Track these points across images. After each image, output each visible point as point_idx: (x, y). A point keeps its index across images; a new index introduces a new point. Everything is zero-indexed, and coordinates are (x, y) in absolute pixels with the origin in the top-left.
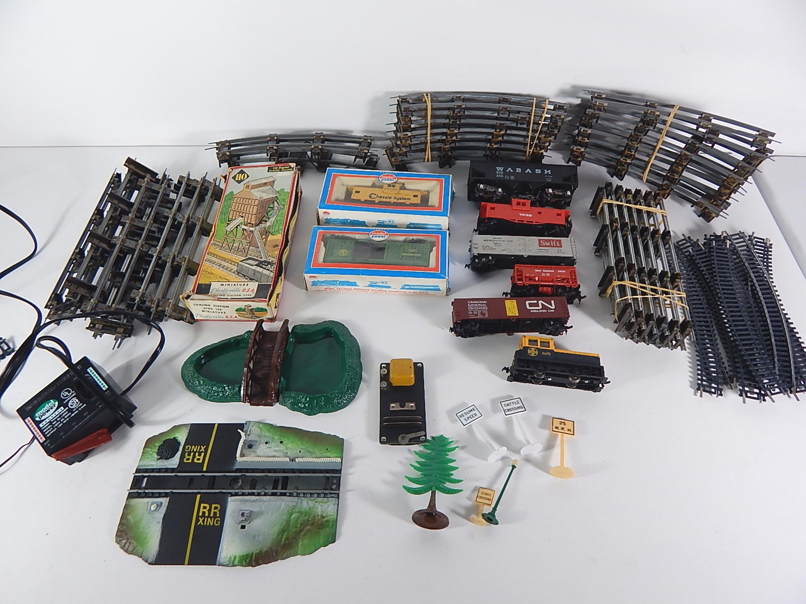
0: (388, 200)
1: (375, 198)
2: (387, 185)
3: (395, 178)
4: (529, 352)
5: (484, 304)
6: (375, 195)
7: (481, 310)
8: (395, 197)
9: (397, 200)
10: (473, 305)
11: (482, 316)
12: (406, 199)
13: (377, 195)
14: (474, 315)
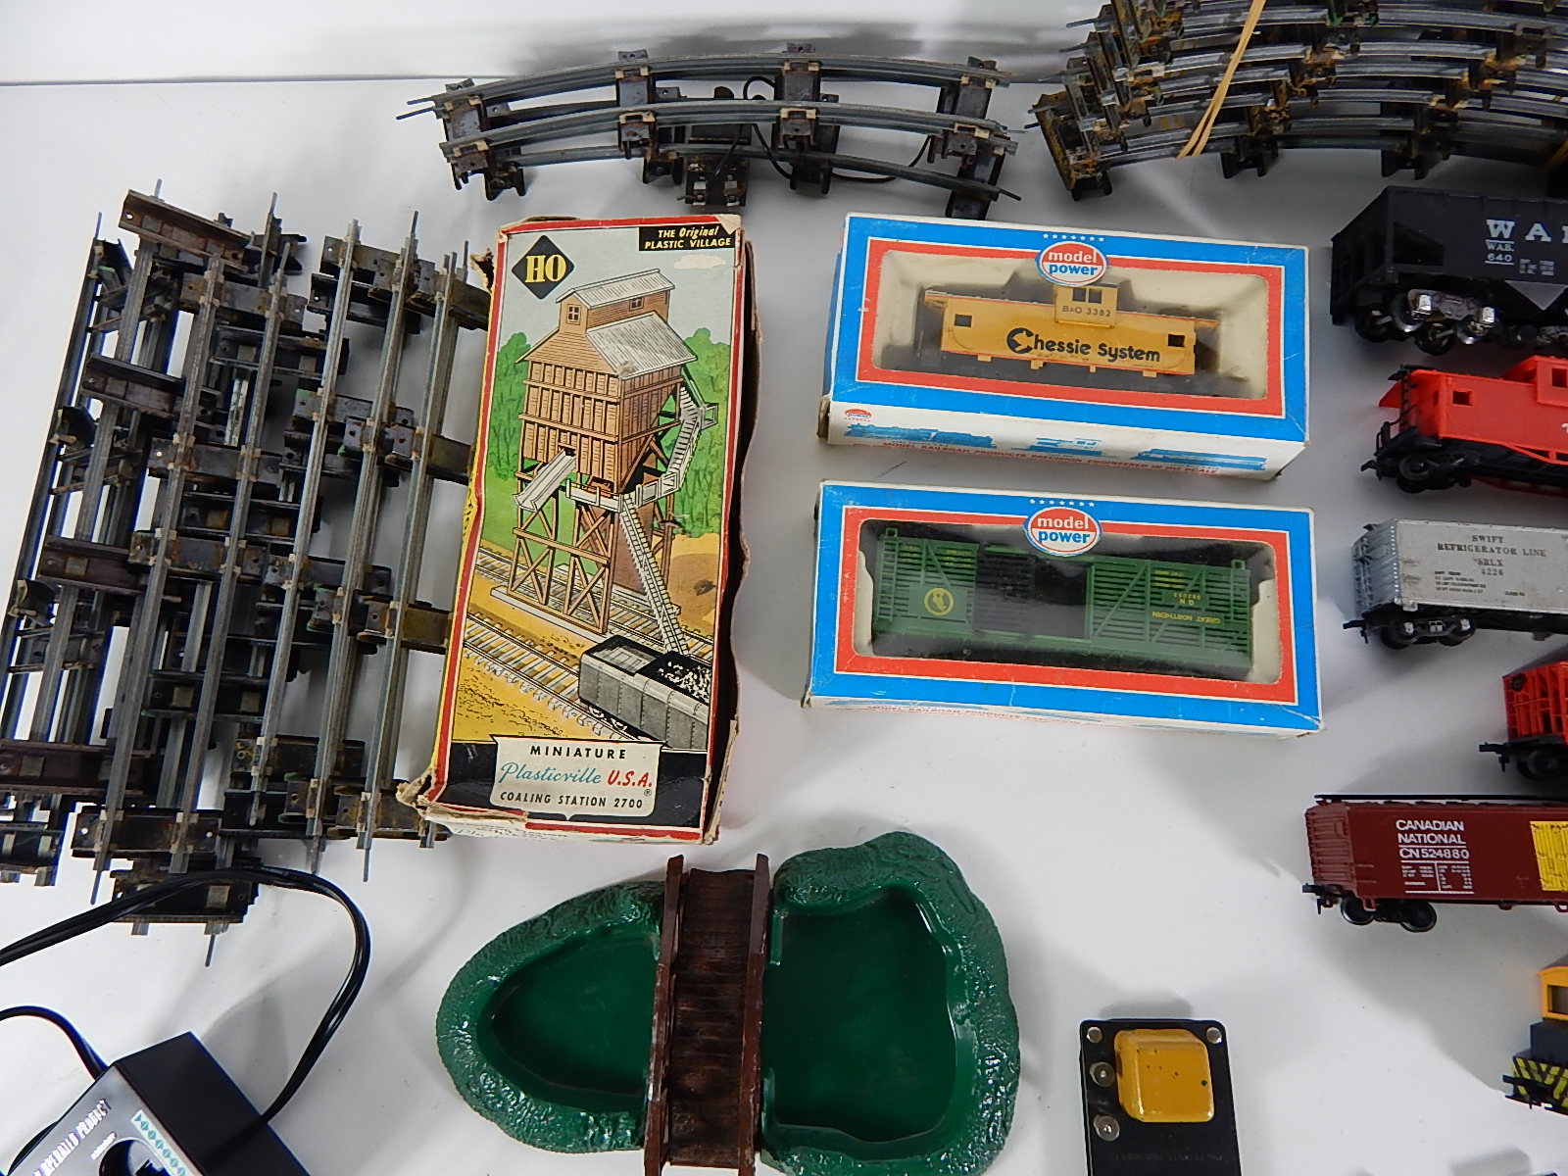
0: (1076, 359)
1: (1028, 349)
2: (1071, 292)
3: (1099, 262)
5: (1455, 833)
6: (1029, 334)
7: (1444, 859)
8: (1102, 346)
9: (1110, 361)
10: (1417, 838)
11: (1449, 886)
12: (1144, 356)
13: (1037, 336)
14: (1423, 884)
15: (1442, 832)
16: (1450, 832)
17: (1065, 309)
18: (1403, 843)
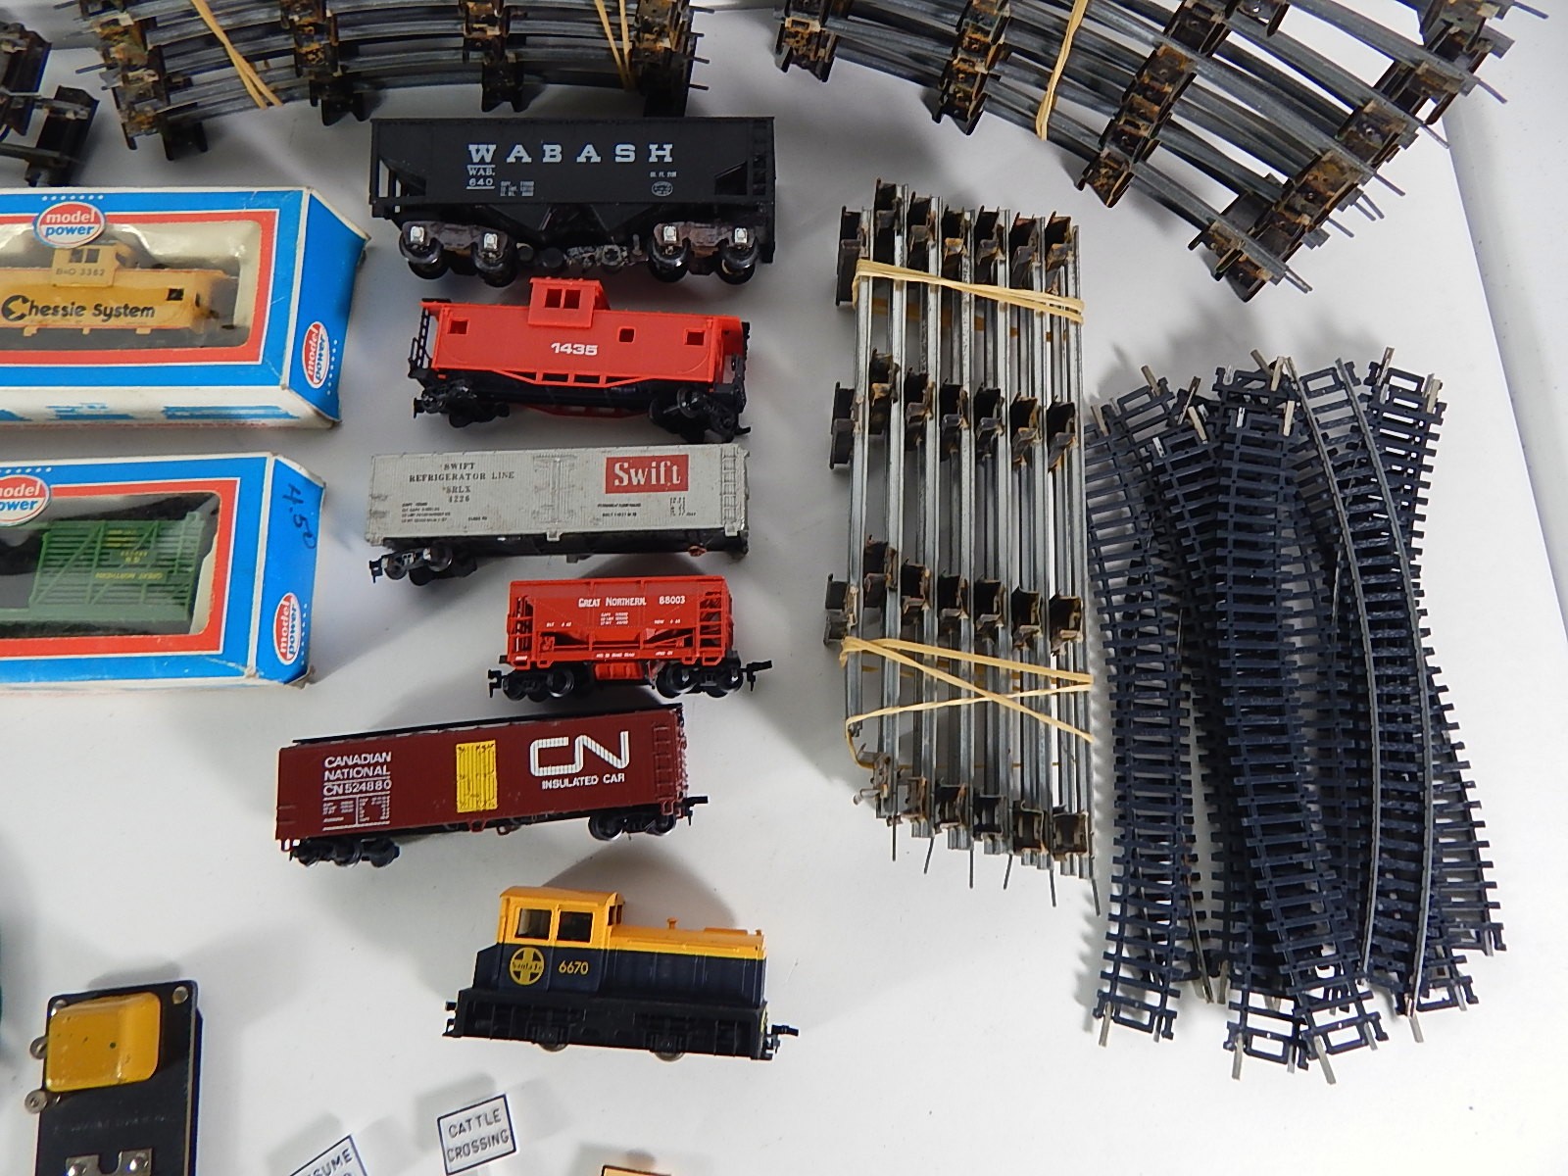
0: (71, 322)
1: (22, 317)
2: (68, 253)
3: (97, 221)
4: (514, 965)
5: (382, 765)
6: (25, 300)
7: (366, 792)
8: (97, 307)
9: (104, 321)
10: (343, 774)
11: (368, 819)
12: (139, 313)
13: (33, 302)
14: (342, 819)
15: (369, 765)
16: (377, 764)
17: (59, 271)
18: (329, 780)
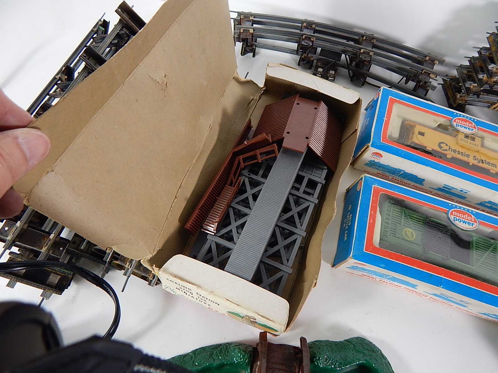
0: (465, 159)
1: (446, 150)
2: (464, 135)
3: (475, 127)
6: (447, 145)
8: (474, 157)
9: (477, 162)
12: (491, 165)
13: (450, 146)
17: (461, 140)
